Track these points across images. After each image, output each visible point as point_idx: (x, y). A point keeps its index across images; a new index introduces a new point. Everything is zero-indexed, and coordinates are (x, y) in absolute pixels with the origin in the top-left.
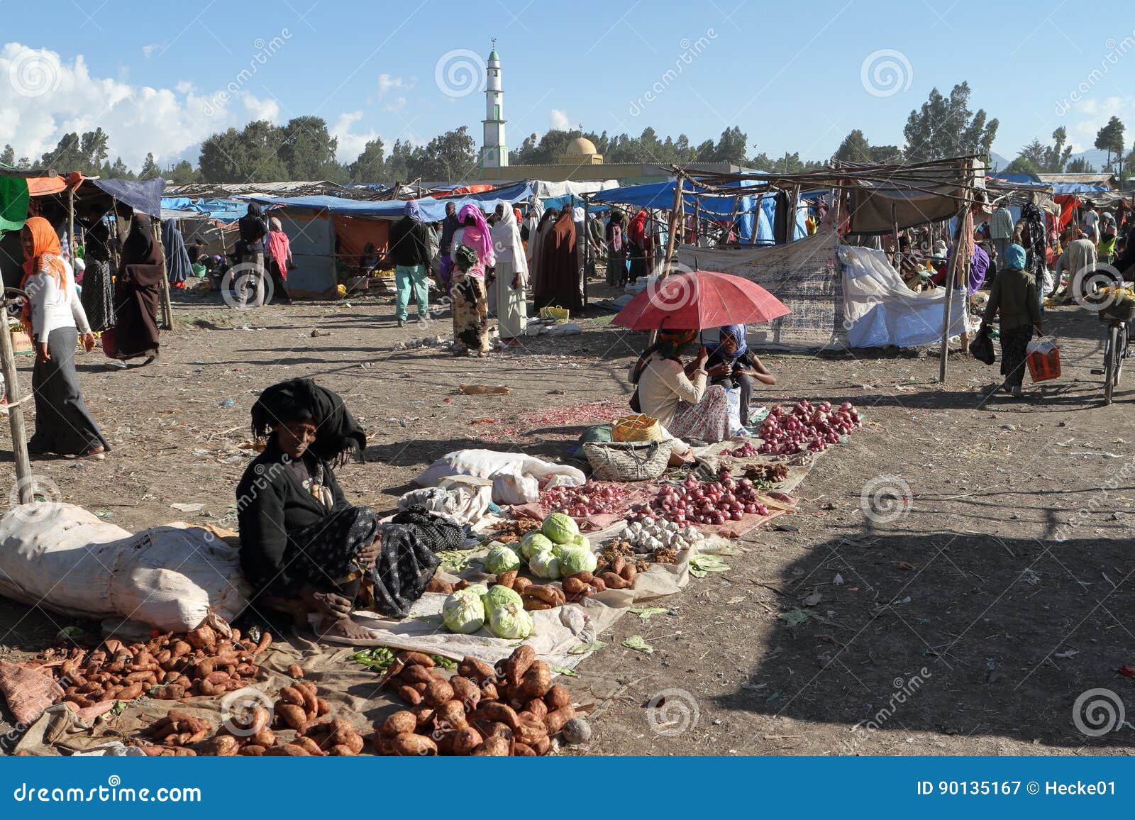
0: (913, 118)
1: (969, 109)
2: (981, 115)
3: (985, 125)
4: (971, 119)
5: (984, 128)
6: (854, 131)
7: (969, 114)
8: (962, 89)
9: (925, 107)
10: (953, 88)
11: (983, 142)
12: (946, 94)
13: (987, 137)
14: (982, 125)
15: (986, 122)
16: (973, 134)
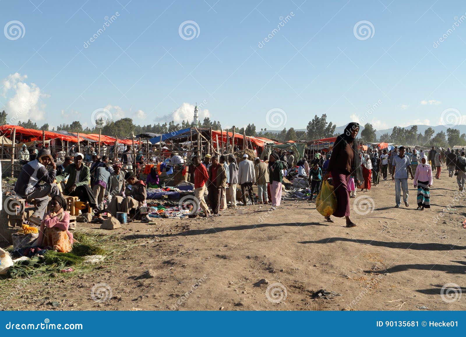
0: (310, 123)
1: (327, 122)
2: (331, 124)
3: (332, 127)
4: (327, 125)
5: (331, 128)
6: (291, 128)
7: (327, 123)
8: (324, 116)
9: (313, 120)
10: (322, 115)
11: (331, 132)
12: (320, 117)
13: (332, 130)
14: (331, 127)
15: (332, 126)
16: (328, 129)
